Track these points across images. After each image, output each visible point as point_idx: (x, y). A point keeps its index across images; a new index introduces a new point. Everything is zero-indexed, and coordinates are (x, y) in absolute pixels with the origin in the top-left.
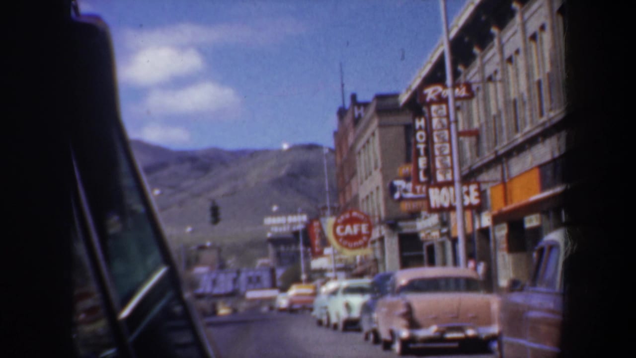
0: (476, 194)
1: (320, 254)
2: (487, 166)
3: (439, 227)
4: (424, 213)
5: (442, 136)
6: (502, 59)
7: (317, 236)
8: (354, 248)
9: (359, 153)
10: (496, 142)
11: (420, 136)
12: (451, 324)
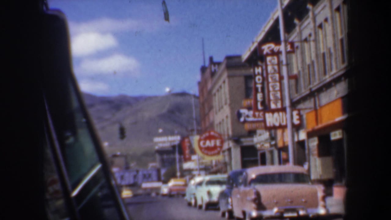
0: (297, 117)
1: (189, 159)
2: (304, 99)
3: (269, 141)
4: (259, 132)
5: (274, 78)
6: (315, 26)
7: (187, 148)
8: (212, 155)
9: (215, 95)
10: (310, 83)
11: (258, 79)
12: (288, 207)
